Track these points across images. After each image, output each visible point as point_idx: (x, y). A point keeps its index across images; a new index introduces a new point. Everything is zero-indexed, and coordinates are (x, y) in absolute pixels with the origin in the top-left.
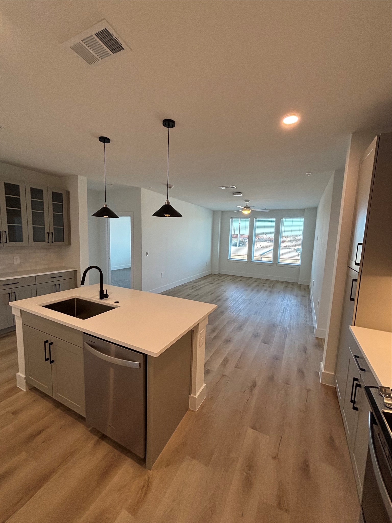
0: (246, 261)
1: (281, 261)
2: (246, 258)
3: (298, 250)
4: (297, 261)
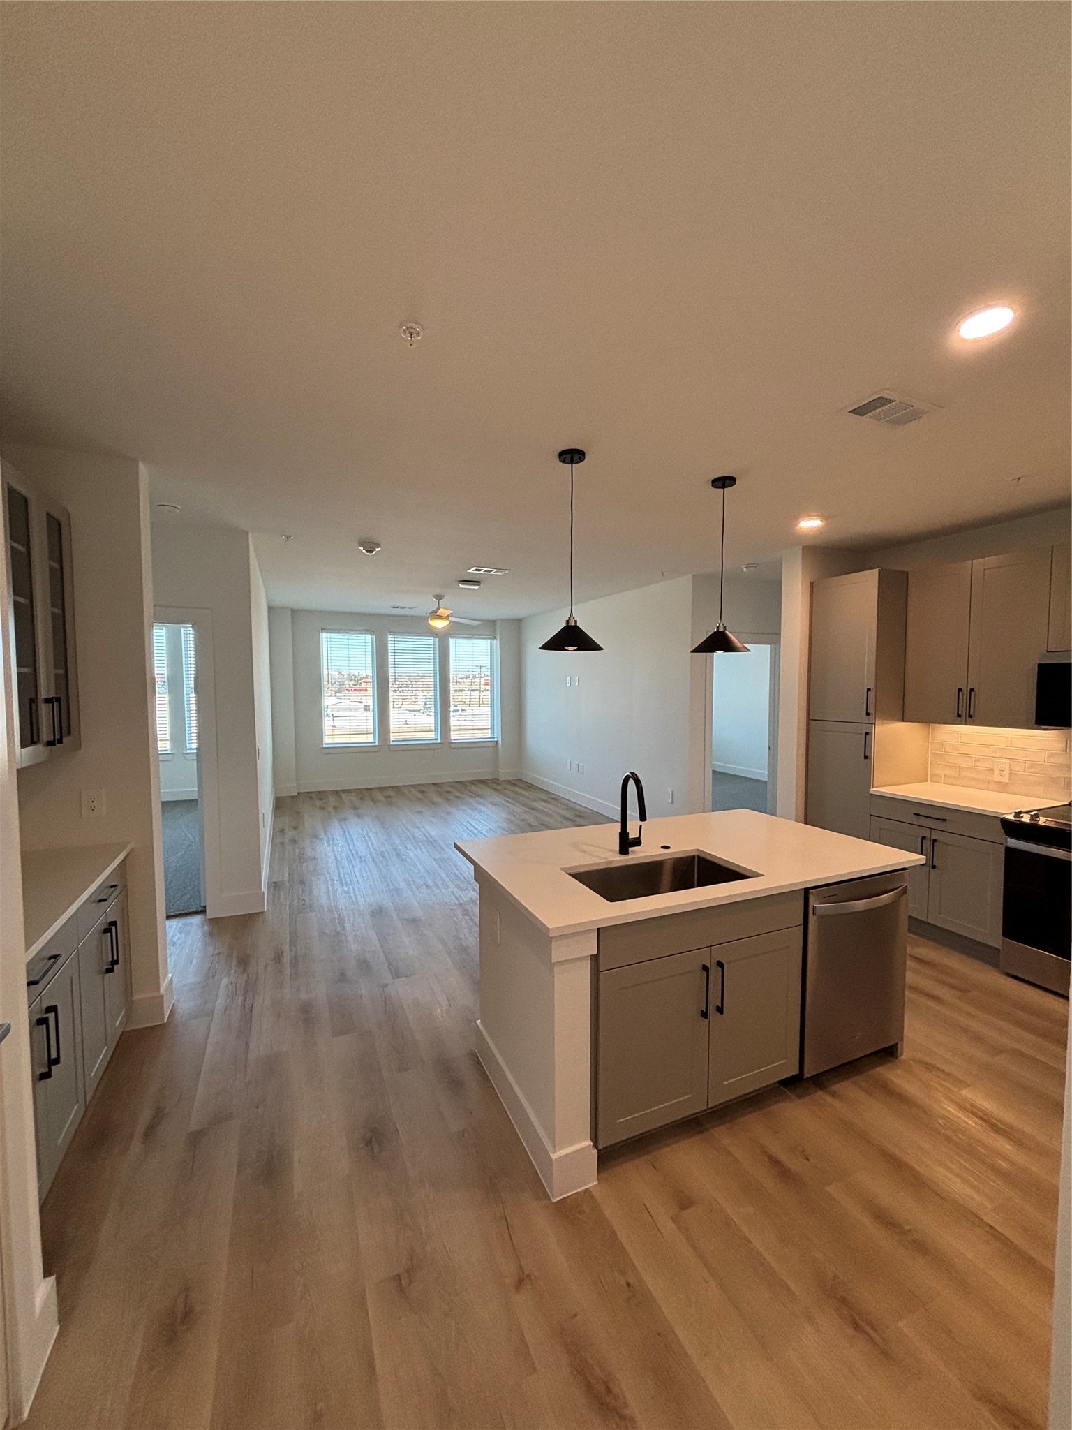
0: (374, 746)
1: (454, 736)
2: (370, 739)
3: (366, 708)
4: (485, 731)
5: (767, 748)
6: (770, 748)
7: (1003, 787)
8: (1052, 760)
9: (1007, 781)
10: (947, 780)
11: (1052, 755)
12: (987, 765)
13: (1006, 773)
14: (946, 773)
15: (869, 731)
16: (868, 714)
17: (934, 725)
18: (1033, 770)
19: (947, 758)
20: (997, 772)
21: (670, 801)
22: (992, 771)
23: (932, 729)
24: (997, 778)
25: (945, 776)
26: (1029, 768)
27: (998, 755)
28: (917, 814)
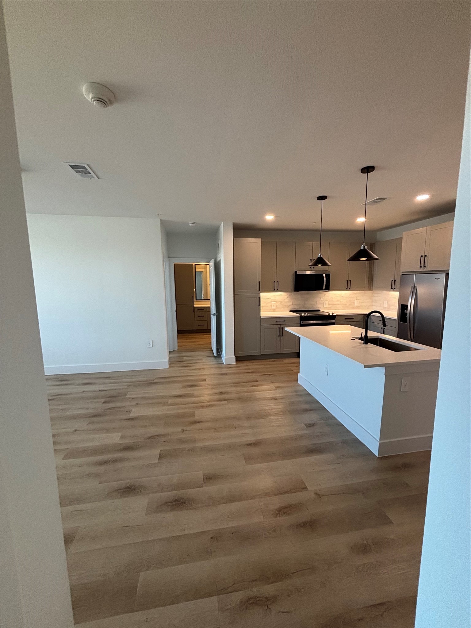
7: (274, 310)
13: (275, 306)
15: (260, 296)
16: (259, 290)
18: (281, 304)
20: (273, 306)
24: (273, 308)
28: (277, 321)
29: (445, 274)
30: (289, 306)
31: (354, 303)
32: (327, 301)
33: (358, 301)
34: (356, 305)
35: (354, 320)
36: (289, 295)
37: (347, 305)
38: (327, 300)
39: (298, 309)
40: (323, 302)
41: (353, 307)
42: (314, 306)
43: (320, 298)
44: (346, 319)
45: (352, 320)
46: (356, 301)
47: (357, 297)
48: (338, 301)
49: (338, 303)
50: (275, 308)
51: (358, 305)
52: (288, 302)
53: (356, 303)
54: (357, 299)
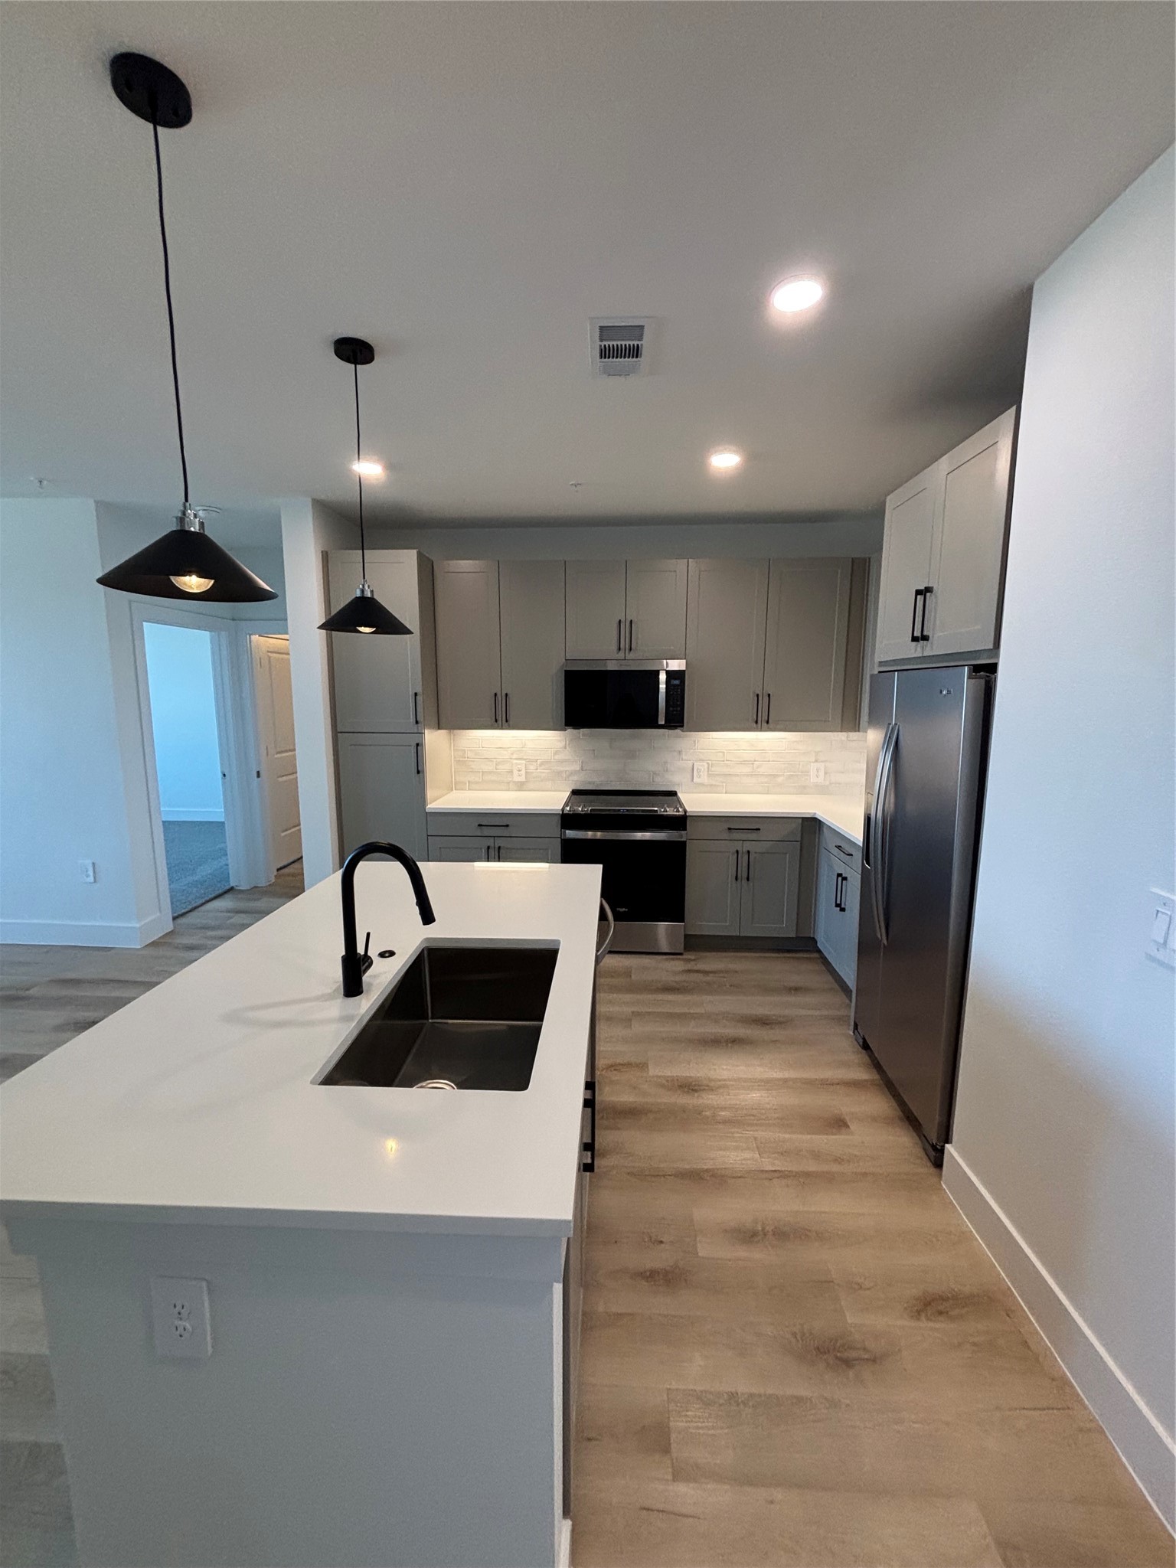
5: (220, 775)
6: (224, 775)
7: (520, 786)
8: (557, 757)
9: (524, 780)
10: (471, 786)
11: (556, 753)
12: (507, 767)
13: (523, 772)
14: (470, 779)
15: (420, 742)
16: (417, 722)
17: (455, 731)
18: (543, 767)
19: (471, 763)
20: (515, 772)
21: (91, 879)
22: (511, 772)
23: (454, 735)
24: (517, 779)
25: (469, 782)
26: (540, 765)
27: (515, 756)
28: (480, 825)
29: (966, 668)
30: (572, 773)
31: (806, 773)
32: (705, 764)
33: (821, 766)
34: (813, 779)
35: (762, 835)
36: (571, 740)
37: (780, 780)
38: (703, 761)
39: (601, 784)
40: (691, 765)
41: (804, 787)
42: (658, 779)
43: (680, 752)
44: (729, 829)
45: (753, 836)
46: (813, 767)
47: (817, 753)
48: (744, 763)
49: (746, 770)
50: (523, 779)
51: (820, 780)
52: (565, 761)
53: (812, 773)
54: (816, 761)
